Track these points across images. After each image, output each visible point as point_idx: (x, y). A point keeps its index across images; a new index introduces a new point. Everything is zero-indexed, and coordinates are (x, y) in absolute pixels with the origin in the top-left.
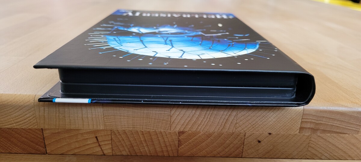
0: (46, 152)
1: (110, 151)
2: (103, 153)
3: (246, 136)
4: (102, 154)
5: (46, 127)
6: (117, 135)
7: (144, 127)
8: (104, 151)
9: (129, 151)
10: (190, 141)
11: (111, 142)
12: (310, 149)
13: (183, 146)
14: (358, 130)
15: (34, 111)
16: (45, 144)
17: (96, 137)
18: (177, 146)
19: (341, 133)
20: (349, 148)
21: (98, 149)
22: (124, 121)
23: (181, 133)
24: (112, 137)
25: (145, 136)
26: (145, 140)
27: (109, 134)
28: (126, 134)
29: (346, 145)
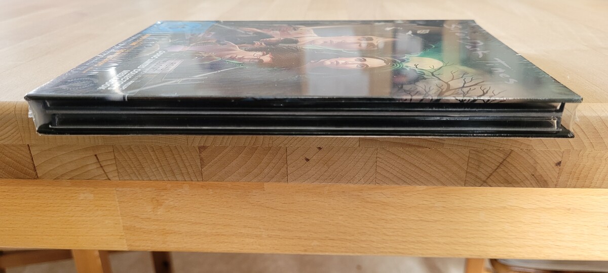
0: (38, 177)
1: (116, 174)
2: (107, 176)
3: (289, 152)
4: (106, 178)
5: (33, 142)
6: (121, 152)
7: (153, 141)
8: (108, 174)
9: (140, 174)
10: (216, 159)
11: (115, 162)
12: (379, 170)
13: (207, 167)
14: (443, 142)
15: (16, 123)
16: (34, 164)
17: (96, 155)
18: (200, 166)
19: (419, 147)
20: (435, 168)
21: (101, 172)
23: (202, 148)
24: (116, 154)
25: (157, 153)
26: (157, 158)
27: (111, 151)
28: (133, 151)
29: (430, 164)
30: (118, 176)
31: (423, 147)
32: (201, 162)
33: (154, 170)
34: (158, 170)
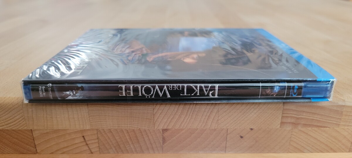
0: (37, 152)
2: (91, 151)
3: (228, 133)
5: (35, 128)
6: (103, 134)
7: (128, 126)
8: (92, 149)
9: (116, 149)
10: (174, 138)
11: (97, 141)
12: (292, 143)
13: (167, 143)
14: (339, 123)
15: (23, 113)
16: (35, 143)
17: (83, 137)
18: (162, 144)
19: (321, 127)
20: (330, 141)
21: (86, 148)
22: (109, 120)
23: (165, 130)
24: (99, 136)
25: (130, 134)
26: (130, 138)
27: (95, 133)
28: (112, 132)
29: (328, 138)
30: (99, 151)
31: (324, 127)
32: (163, 141)
33: (126, 146)
34: (130, 146)
